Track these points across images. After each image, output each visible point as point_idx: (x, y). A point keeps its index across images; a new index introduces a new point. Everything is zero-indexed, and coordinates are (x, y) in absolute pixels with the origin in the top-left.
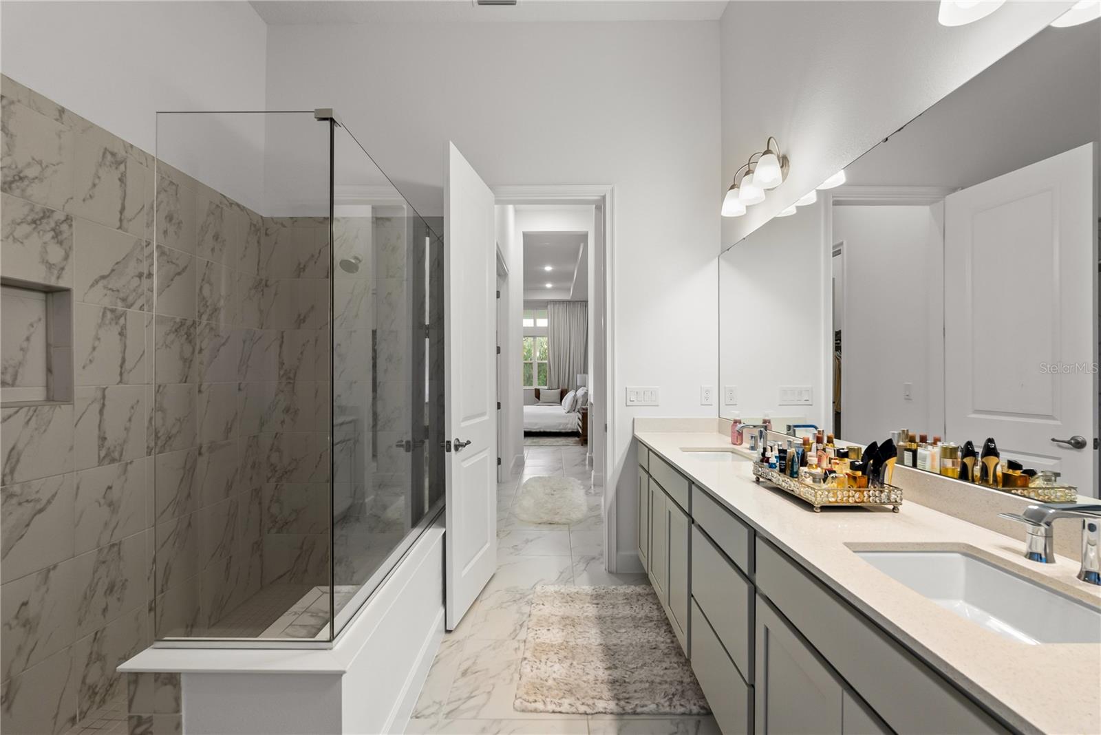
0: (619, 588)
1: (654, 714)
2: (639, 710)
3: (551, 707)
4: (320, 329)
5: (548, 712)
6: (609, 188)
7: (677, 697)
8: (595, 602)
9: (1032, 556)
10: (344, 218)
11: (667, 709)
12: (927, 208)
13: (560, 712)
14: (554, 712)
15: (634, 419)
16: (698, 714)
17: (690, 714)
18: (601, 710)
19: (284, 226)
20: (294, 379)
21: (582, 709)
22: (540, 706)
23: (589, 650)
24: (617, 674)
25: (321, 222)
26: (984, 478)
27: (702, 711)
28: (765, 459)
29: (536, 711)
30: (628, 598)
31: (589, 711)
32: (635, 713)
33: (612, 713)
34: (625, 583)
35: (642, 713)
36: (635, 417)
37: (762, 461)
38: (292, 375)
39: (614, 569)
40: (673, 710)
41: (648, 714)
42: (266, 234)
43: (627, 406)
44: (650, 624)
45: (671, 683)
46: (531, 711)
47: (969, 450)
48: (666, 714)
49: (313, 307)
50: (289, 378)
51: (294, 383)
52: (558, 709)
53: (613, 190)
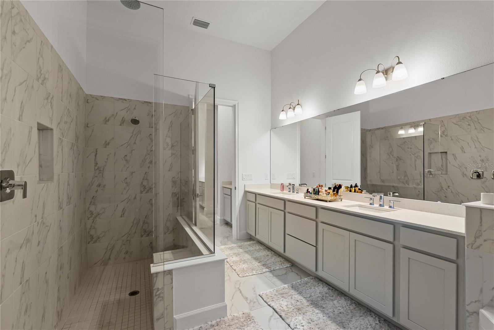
0: (245, 243)
1: (279, 269)
2: (275, 269)
3: (251, 274)
4: (117, 148)
5: (251, 275)
6: (237, 102)
7: (282, 264)
8: (240, 248)
9: (371, 204)
10: (129, 99)
11: (282, 267)
12: (320, 120)
13: (254, 275)
14: (252, 275)
15: (245, 185)
16: (290, 267)
17: (288, 267)
18: (265, 271)
19: (97, 99)
20: (103, 171)
21: (260, 272)
22: (247, 274)
23: (250, 260)
24: (262, 263)
25: (118, 100)
26: (355, 191)
27: (291, 266)
28: (308, 191)
29: (247, 276)
30: (249, 245)
31: (262, 272)
32: (274, 270)
33: (268, 272)
34: (246, 242)
35: (276, 270)
36: (245, 184)
37: (307, 192)
38: (102, 169)
39: (238, 238)
40: (283, 267)
41: (277, 269)
42: (87, 102)
43: (242, 180)
44: (262, 250)
45: (278, 262)
46: (246, 276)
47: (351, 187)
48: (282, 268)
49: (113, 138)
50: (100, 171)
51: (103, 173)
52: (253, 274)
53: (238, 103)
